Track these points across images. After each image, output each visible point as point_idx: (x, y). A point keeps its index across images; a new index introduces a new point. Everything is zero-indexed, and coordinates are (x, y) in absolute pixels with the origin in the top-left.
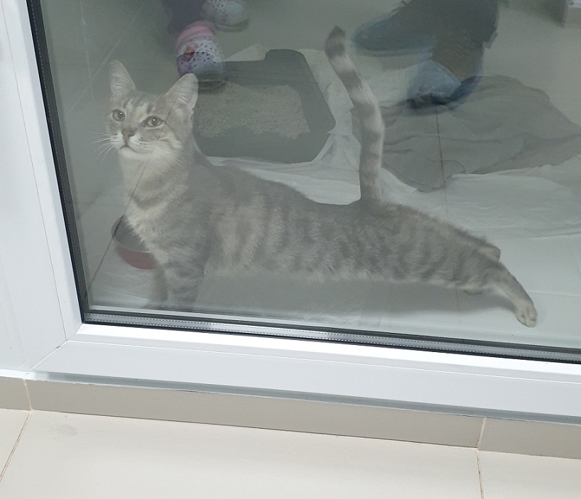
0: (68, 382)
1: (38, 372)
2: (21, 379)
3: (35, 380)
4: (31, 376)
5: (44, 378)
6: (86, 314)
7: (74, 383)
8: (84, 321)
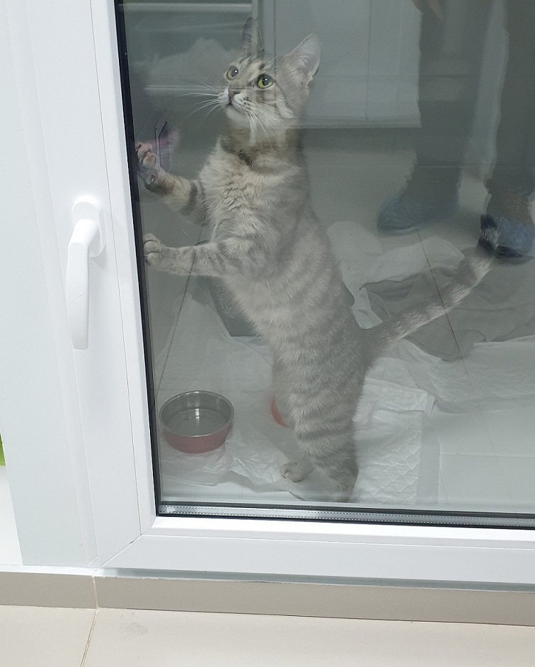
0: (138, 578)
2: (90, 577)
3: (105, 576)
4: (99, 573)
5: (113, 575)
6: (161, 507)
8: (159, 514)
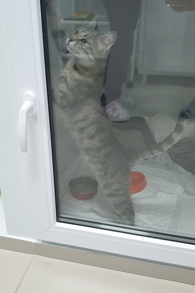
0: (49, 245)
1: (38, 240)
2: (32, 242)
3: (37, 243)
4: (35, 241)
5: (40, 242)
6: (59, 218)
7: (52, 245)
8: (58, 221)
